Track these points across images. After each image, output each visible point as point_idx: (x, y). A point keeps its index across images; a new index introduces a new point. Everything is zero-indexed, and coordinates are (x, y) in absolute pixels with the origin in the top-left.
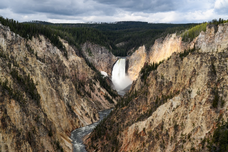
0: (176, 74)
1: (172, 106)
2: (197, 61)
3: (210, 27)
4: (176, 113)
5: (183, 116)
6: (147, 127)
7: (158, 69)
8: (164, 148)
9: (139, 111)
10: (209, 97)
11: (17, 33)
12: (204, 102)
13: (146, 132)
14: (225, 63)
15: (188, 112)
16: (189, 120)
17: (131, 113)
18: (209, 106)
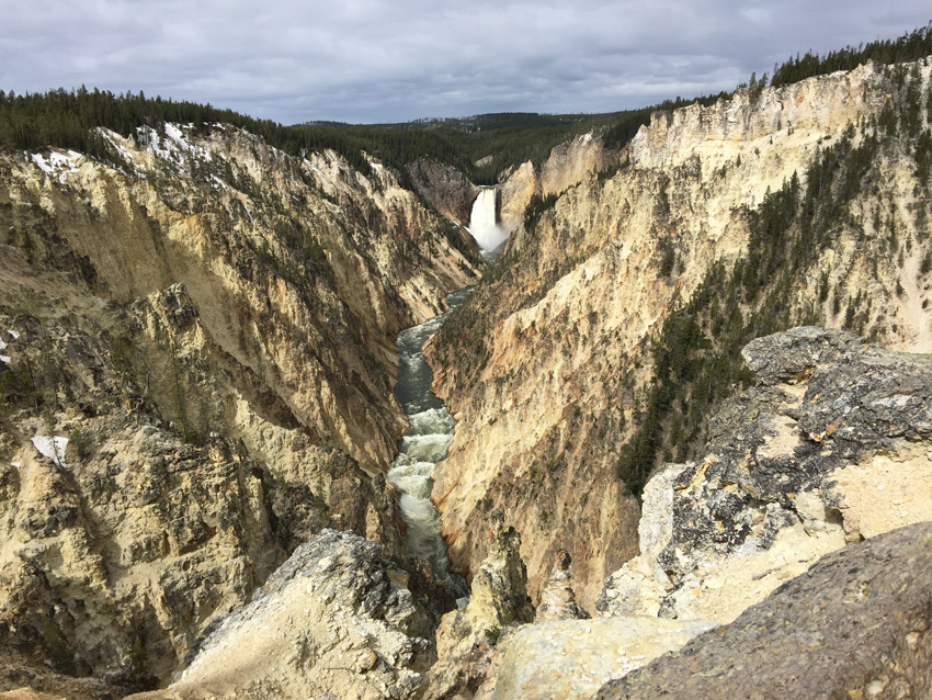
0: (592, 216)
1: (584, 276)
2: (631, 187)
3: (658, 117)
4: (592, 290)
5: (606, 295)
6: (537, 320)
7: (558, 205)
8: (571, 356)
9: (523, 290)
10: (654, 255)
11: (279, 148)
12: (645, 266)
13: (538, 330)
14: (687, 187)
15: (615, 285)
16: (616, 301)
17: (507, 293)
18: (654, 273)
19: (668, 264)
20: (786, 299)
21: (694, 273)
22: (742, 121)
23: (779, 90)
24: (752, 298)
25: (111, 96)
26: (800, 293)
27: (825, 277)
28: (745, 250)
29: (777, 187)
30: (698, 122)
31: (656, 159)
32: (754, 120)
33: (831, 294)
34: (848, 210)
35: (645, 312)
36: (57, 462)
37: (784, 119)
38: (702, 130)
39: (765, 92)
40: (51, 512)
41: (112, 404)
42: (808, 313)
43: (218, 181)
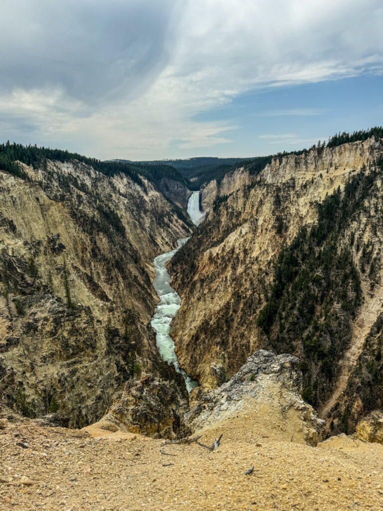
0: (245, 205)
1: (241, 233)
2: (263, 192)
3: (275, 160)
4: (245, 239)
5: (252, 242)
6: (219, 252)
7: (228, 200)
8: (235, 269)
9: (213, 239)
10: (274, 223)
11: (99, 172)
12: (270, 228)
13: (219, 256)
14: (289, 193)
15: (256, 237)
16: (256, 244)
17: (205, 240)
18: (274, 232)
19: (281, 228)
20: (335, 244)
21: (293, 231)
22: (314, 163)
23: (331, 149)
24: (319, 244)
25: (21, 146)
26: (342, 241)
27: (353, 235)
28: (317, 222)
29: (331, 192)
30: (294, 163)
31: (274, 179)
32: (320, 163)
33: (355, 243)
34: (363, 204)
35: (270, 250)
36: (10, 317)
37: (333, 162)
38: (296, 166)
39: (325, 150)
40: (8, 340)
41: (35, 289)
42: (345, 251)
43: (72, 186)
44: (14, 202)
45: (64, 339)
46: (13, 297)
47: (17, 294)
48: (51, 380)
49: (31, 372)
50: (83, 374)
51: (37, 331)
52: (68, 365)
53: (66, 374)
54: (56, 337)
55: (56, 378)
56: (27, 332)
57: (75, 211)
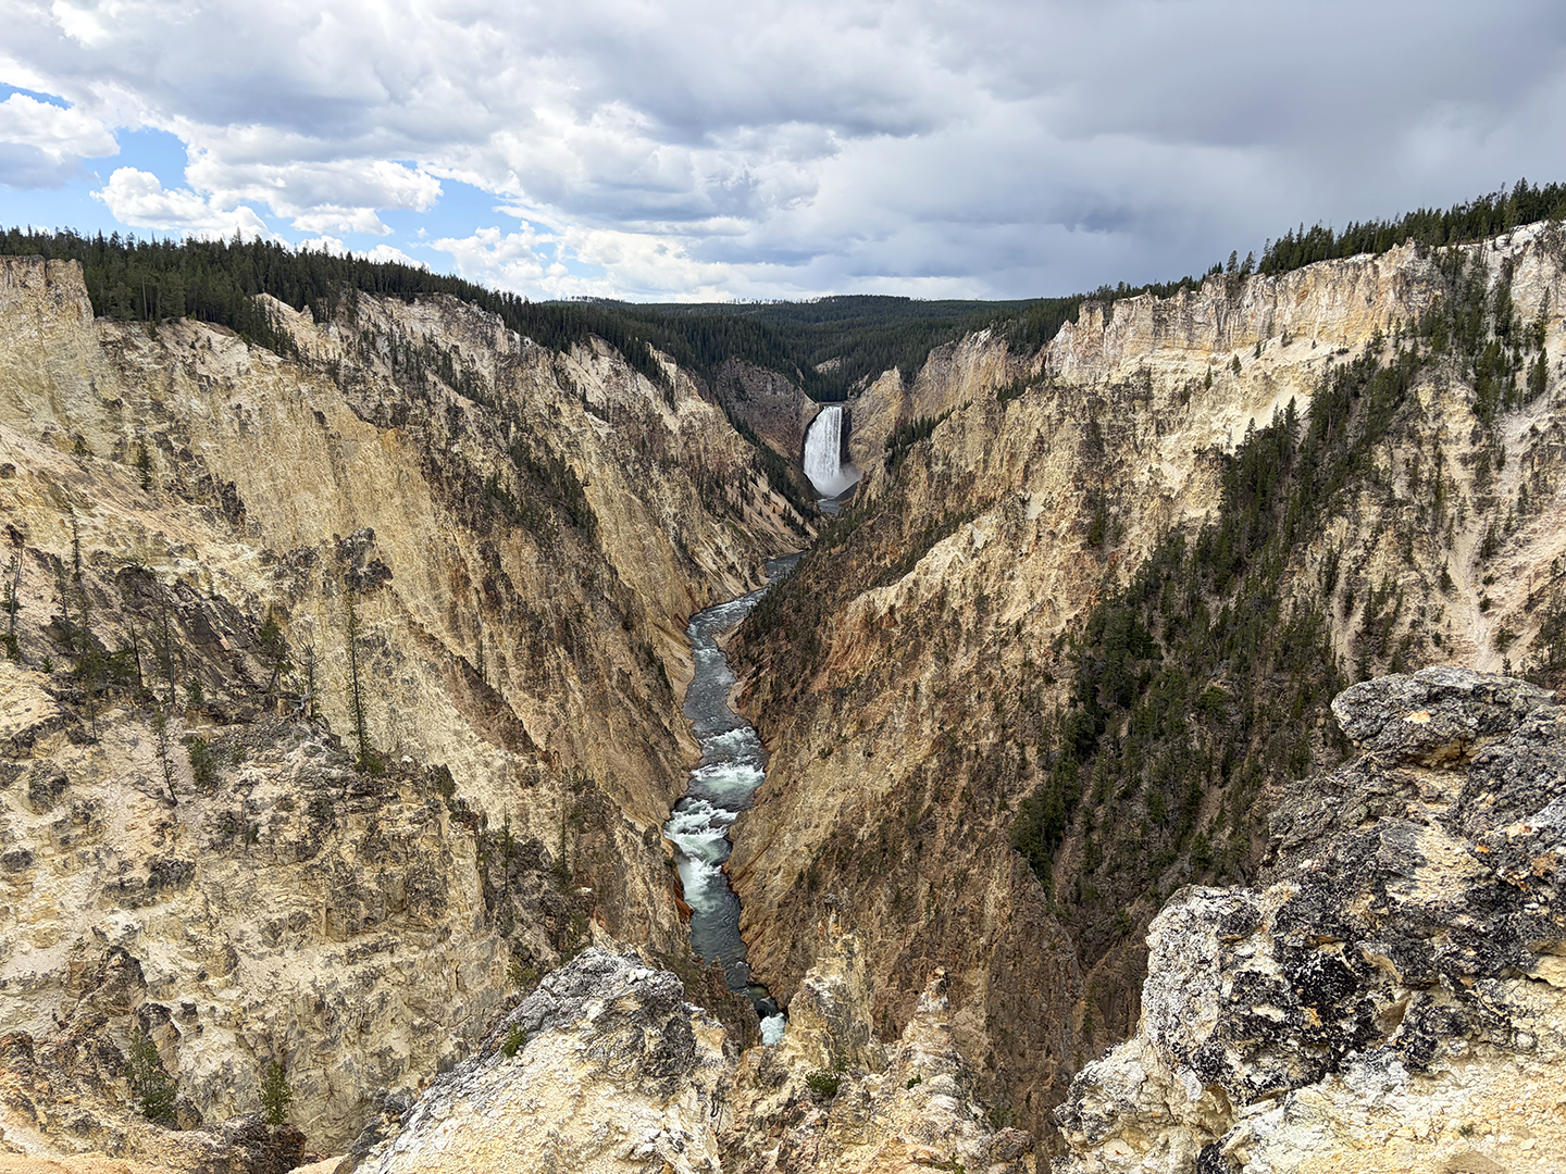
0: (987, 452)
1: (971, 543)
2: (1047, 413)
3: (1091, 311)
4: (982, 563)
5: (1003, 572)
6: (899, 604)
7: (935, 435)
8: (947, 660)
9: (879, 559)
10: (1079, 515)
11: (523, 334)
12: (1064, 530)
13: (898, 617)
14: (1131, 416)
15: (1018, 559)
16: (1018, 582)
17: (855, 563)
18: (1076, 544)
19: (1099, 532)
20: (1274, 590)
21: (1140, 542)
22: (1214, 323)
23: (1271, 279)
24: (1220, 589)
25: (279, 249)
26: (1295, 580)
27: (1333, 561)
28: (1216, 514)
29: (1265, 421)
30: (1149, 322)
31: (1085, 372)
32: (1233, 322)
33: (1341, 584)
34: (1371, 460)
35: (1063, 601)
36: (167, 793)
37: (1278, 321)
38: (1156, 333)
39: (1250, 282)
40: (153, 869)
41: (258, 706)
42: (1307, 610)
43: (431, 378)
44: (243, 425)
45: (341, 868)
46: (185, 728)
47: (199, 719)
48: (293, 1001)
49: (227, 972)
50: (399, 984)
51: (256, 841)
52: (352, 957)
53: (345, 984)
54: (316, 861)
55: (307, 996)
56: (223, 843)
57: (437, 456)
